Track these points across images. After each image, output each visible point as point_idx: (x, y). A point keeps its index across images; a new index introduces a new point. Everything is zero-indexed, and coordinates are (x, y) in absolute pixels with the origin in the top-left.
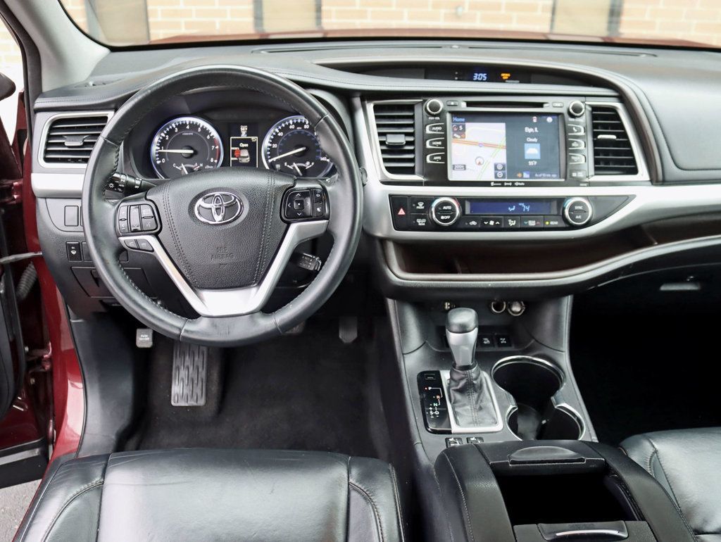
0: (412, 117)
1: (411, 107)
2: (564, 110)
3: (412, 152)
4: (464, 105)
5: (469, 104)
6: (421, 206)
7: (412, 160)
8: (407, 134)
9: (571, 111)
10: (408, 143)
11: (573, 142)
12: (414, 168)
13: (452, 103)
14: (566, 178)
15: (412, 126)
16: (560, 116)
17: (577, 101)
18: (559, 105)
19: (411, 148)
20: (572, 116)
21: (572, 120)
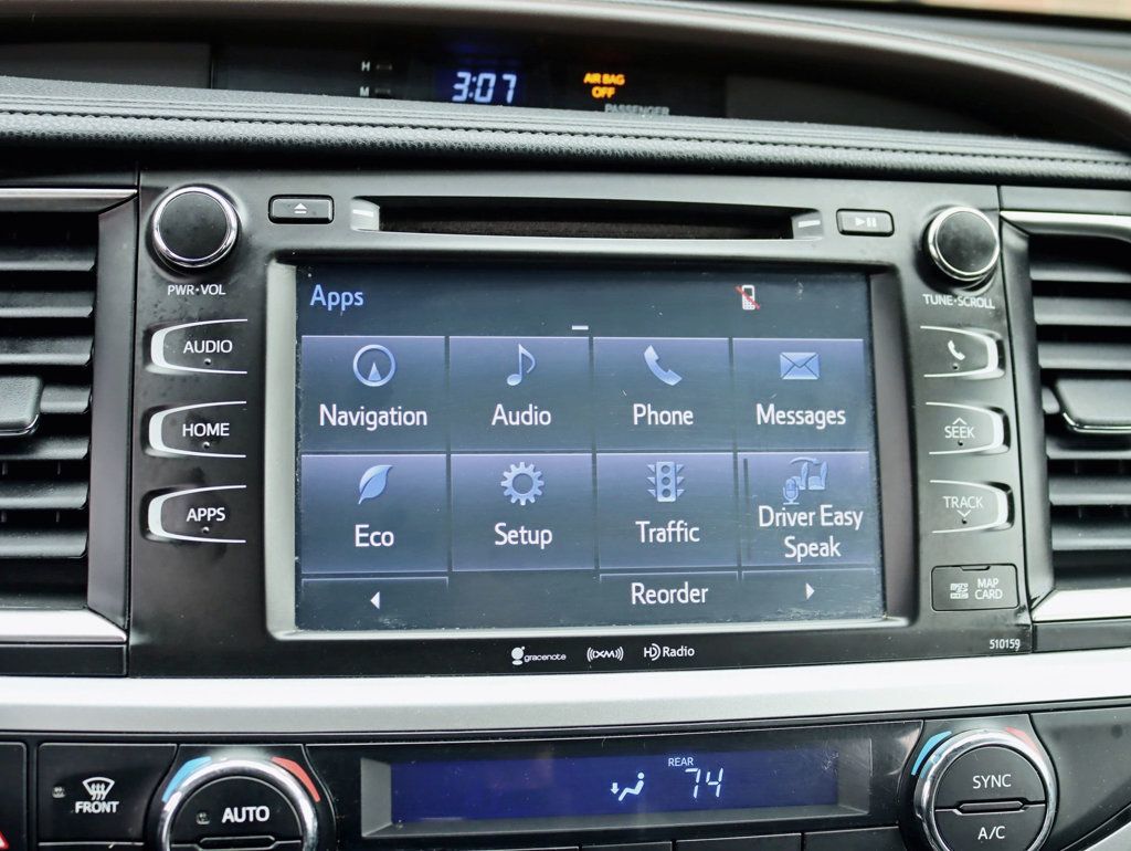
0: (85, 283)
1: (80, 230)
2: (896, 252)
3: (77, 472)
4: (369, 215)
5: (395, 213)
6: (98, 798)
7: (75, 521)
8: (53, 376)
9: (934, 251)
10: (55, 426)
11: (950, 415)
12: (81, 562)
13: (300, 209)
14: (911, 609)
15: (82, 328)
16: (875, 281)
17: (964, 207)
18: (871, 223)
19: (74, 451)
20: (937, 279)
21: (943, 300)
